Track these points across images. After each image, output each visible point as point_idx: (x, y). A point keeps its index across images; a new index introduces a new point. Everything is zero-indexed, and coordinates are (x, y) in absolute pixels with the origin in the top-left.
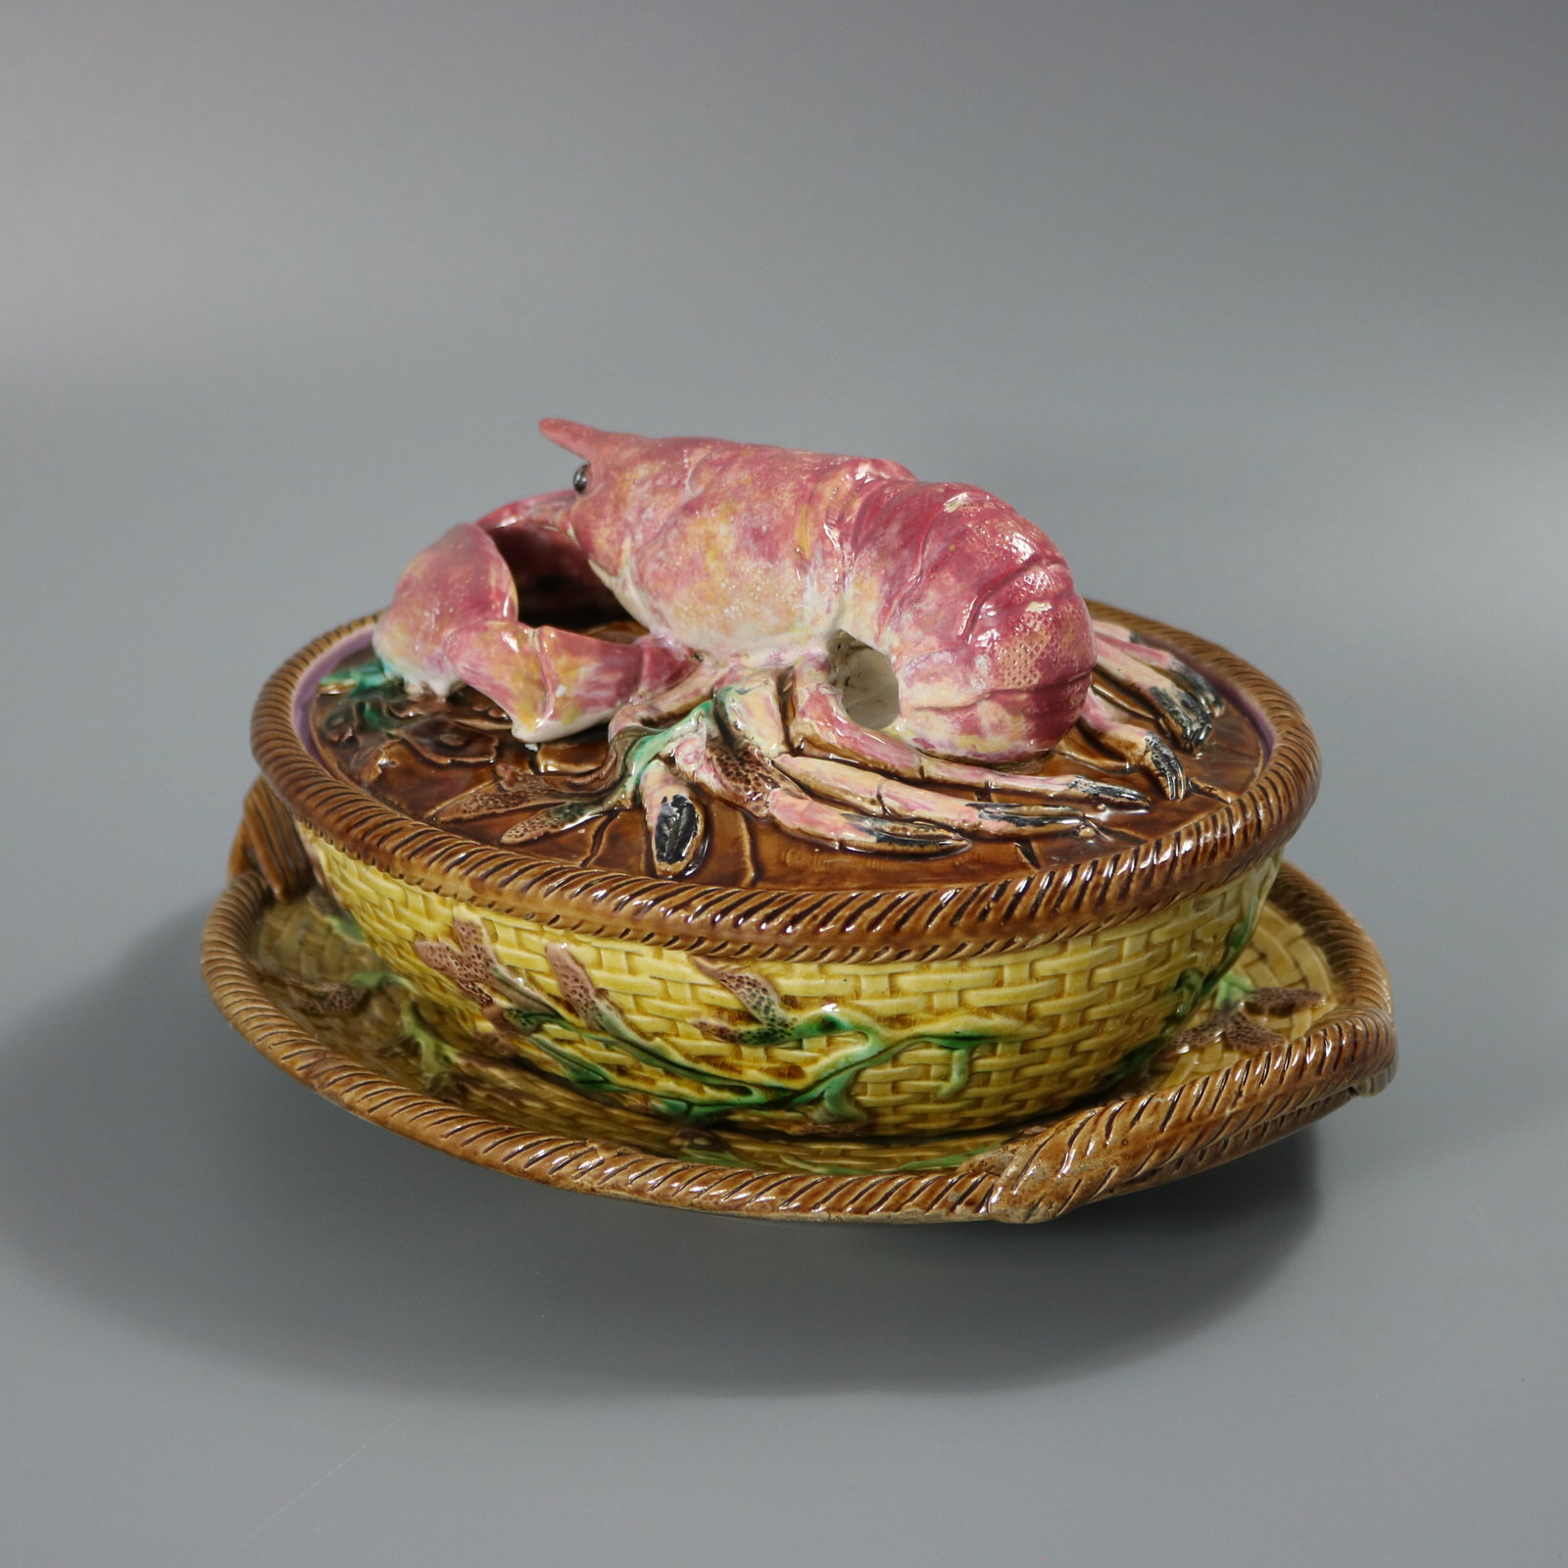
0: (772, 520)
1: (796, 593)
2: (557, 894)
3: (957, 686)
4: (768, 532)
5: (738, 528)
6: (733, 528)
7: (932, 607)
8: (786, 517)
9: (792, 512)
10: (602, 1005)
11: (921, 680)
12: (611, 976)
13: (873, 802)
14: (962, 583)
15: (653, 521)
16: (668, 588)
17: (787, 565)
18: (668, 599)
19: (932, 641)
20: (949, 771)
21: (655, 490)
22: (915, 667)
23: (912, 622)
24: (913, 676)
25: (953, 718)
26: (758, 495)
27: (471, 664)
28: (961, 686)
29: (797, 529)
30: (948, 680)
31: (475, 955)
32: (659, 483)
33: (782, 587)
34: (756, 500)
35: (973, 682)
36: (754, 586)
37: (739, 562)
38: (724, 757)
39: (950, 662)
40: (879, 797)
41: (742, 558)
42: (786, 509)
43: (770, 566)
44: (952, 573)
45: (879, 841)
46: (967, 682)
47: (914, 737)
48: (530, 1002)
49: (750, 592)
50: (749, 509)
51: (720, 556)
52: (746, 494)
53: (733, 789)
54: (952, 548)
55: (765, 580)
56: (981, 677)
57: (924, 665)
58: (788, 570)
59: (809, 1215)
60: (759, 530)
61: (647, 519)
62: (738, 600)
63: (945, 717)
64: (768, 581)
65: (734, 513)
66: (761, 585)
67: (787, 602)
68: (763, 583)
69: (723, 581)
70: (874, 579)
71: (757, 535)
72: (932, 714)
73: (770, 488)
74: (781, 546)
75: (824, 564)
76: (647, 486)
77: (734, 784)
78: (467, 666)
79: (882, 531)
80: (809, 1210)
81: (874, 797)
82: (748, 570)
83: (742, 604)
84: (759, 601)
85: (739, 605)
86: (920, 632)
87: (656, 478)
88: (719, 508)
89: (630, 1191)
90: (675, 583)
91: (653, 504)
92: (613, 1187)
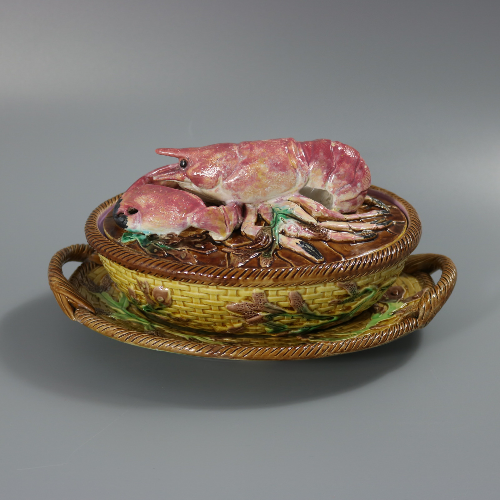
0: (280, 160)
1: (294, 179)
2: (304, 276)
3: (353, 193)
4: (280, 163)
5: (268, 164)
6: (266, 165)
7: (343, 173)
8: (285, 158)
9: (286, 156)
10: (304, 305)
11: (342, 194)
12: (309, 295)
13: (349, 229)
14: (349, 165)
15: (230, 169)
16: (243, 187)
17: (290, 171)
18: (242, 190)
19: (344, 182)
20: (351, 217)
21: (228, 160)
22: (339, 191)
23: (337, 178)
24: (339, 193)
25: (351, 202)
26: (270, 154)
27: (204, 222)
28: (354, 193)
29: (290, 160)
30: (350, 192)
31: (259, 302)
32: (228, 158)
33: (289, 178)
34: (271, 156)
35: (357, 191)
36: (278, 180)
37: (272, 174)
38: (309, 227)
39: (350, 187)
40: (350, 227)
41: (272, 173)
42: (283, 156)
43: (284, 173)
44: (345, 162)
45: (364, 238)
46: (356, 191)
47: (339, 210)
48: (276, 311)
49: (277, 181)
50: (270, 158)
51: (263, 174)
52: (266, 155)
53: (318, 235)
54: (342, 155)
55: (282, 177)
56: (359, 189)
57: (342, 189)
58: (291, 173)
59: (385, 343)
60: (277, 163)
61: (228, 169)
62: (271, 185)
63: (348, 202)
64: (284, 177)
65: (265, 161)
66: (280, 179)
67: (291, 182)
68: (282, 178)
69: (265, 181)
70: (320, 169)
71: (276, 165)
72: (345, 202)
73: (273, 151)
74: (287, 166)
75: (302, 169)
76: (224, 160)
77: (318, 233)
78: (204, 223)
79: (317, 156)
80: (385, 341)
81: (349, 227)
82: (275, 176)
83: (273, 186)
84: (280, 184)
85: (272, 187)
86: (340, 181)
87: (226, 156)
88: (258, 160)
89: (339, 352)
90: (246, 185)
91: (229, 164)
92: (334, 352)
